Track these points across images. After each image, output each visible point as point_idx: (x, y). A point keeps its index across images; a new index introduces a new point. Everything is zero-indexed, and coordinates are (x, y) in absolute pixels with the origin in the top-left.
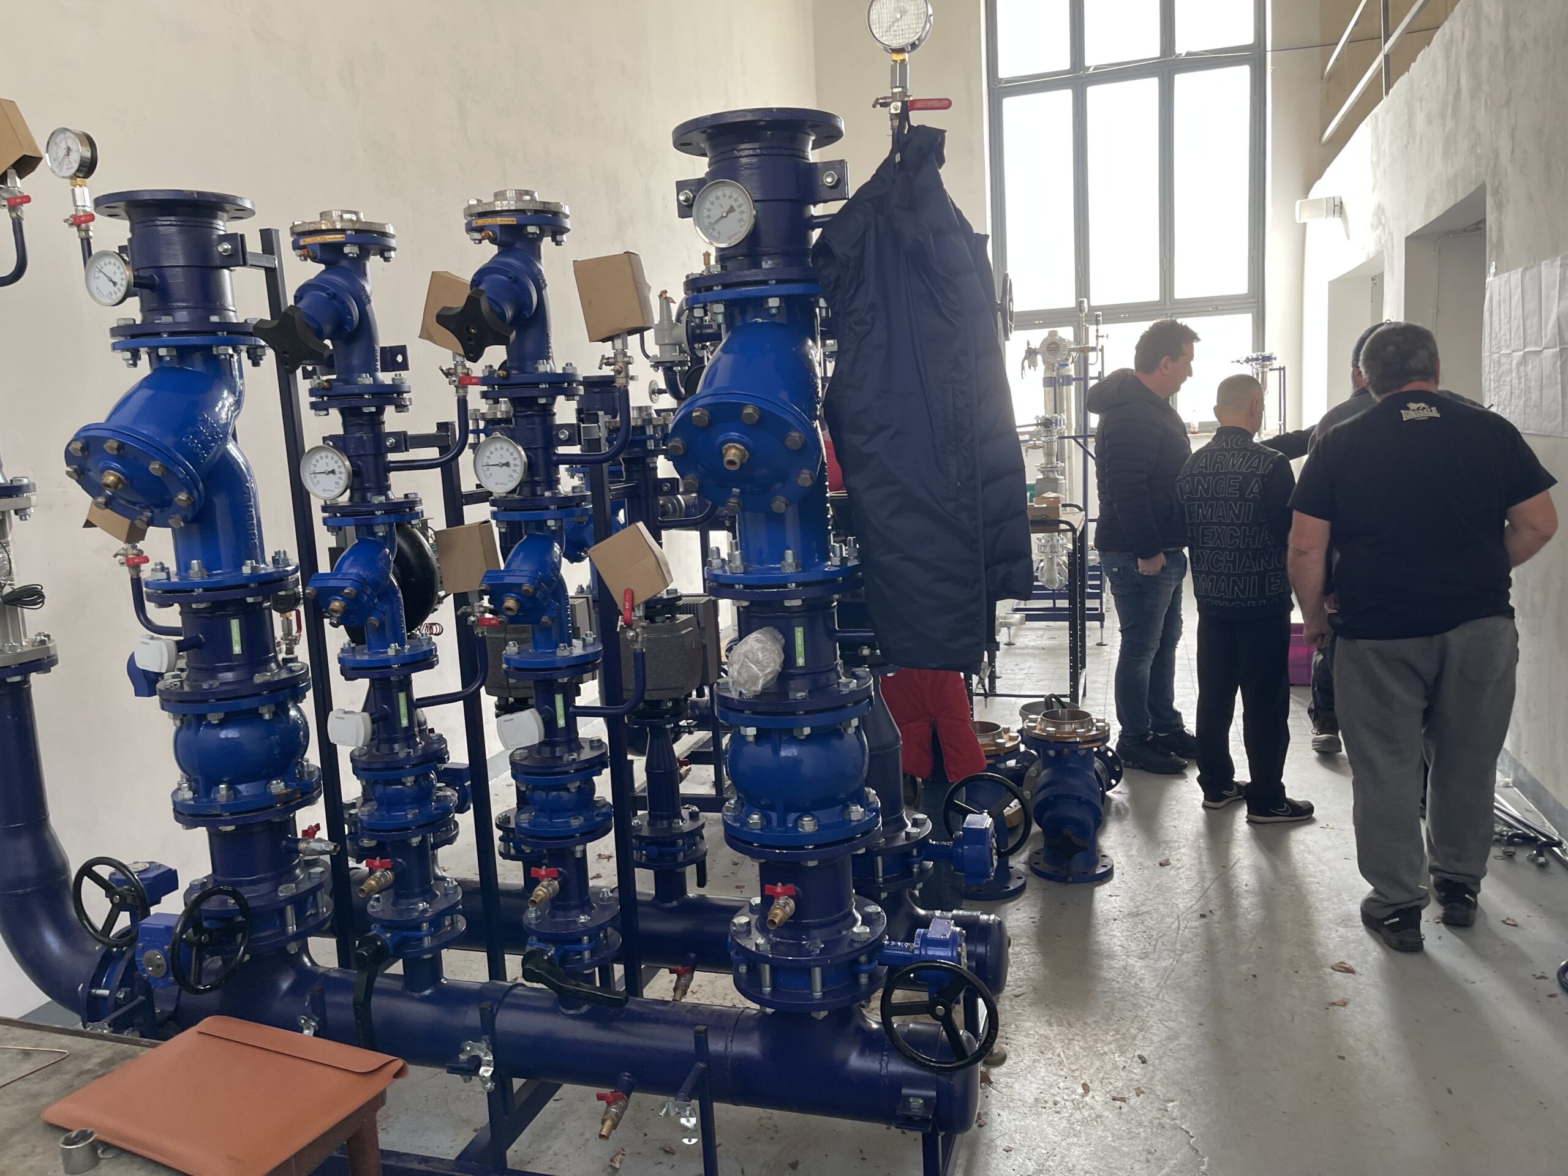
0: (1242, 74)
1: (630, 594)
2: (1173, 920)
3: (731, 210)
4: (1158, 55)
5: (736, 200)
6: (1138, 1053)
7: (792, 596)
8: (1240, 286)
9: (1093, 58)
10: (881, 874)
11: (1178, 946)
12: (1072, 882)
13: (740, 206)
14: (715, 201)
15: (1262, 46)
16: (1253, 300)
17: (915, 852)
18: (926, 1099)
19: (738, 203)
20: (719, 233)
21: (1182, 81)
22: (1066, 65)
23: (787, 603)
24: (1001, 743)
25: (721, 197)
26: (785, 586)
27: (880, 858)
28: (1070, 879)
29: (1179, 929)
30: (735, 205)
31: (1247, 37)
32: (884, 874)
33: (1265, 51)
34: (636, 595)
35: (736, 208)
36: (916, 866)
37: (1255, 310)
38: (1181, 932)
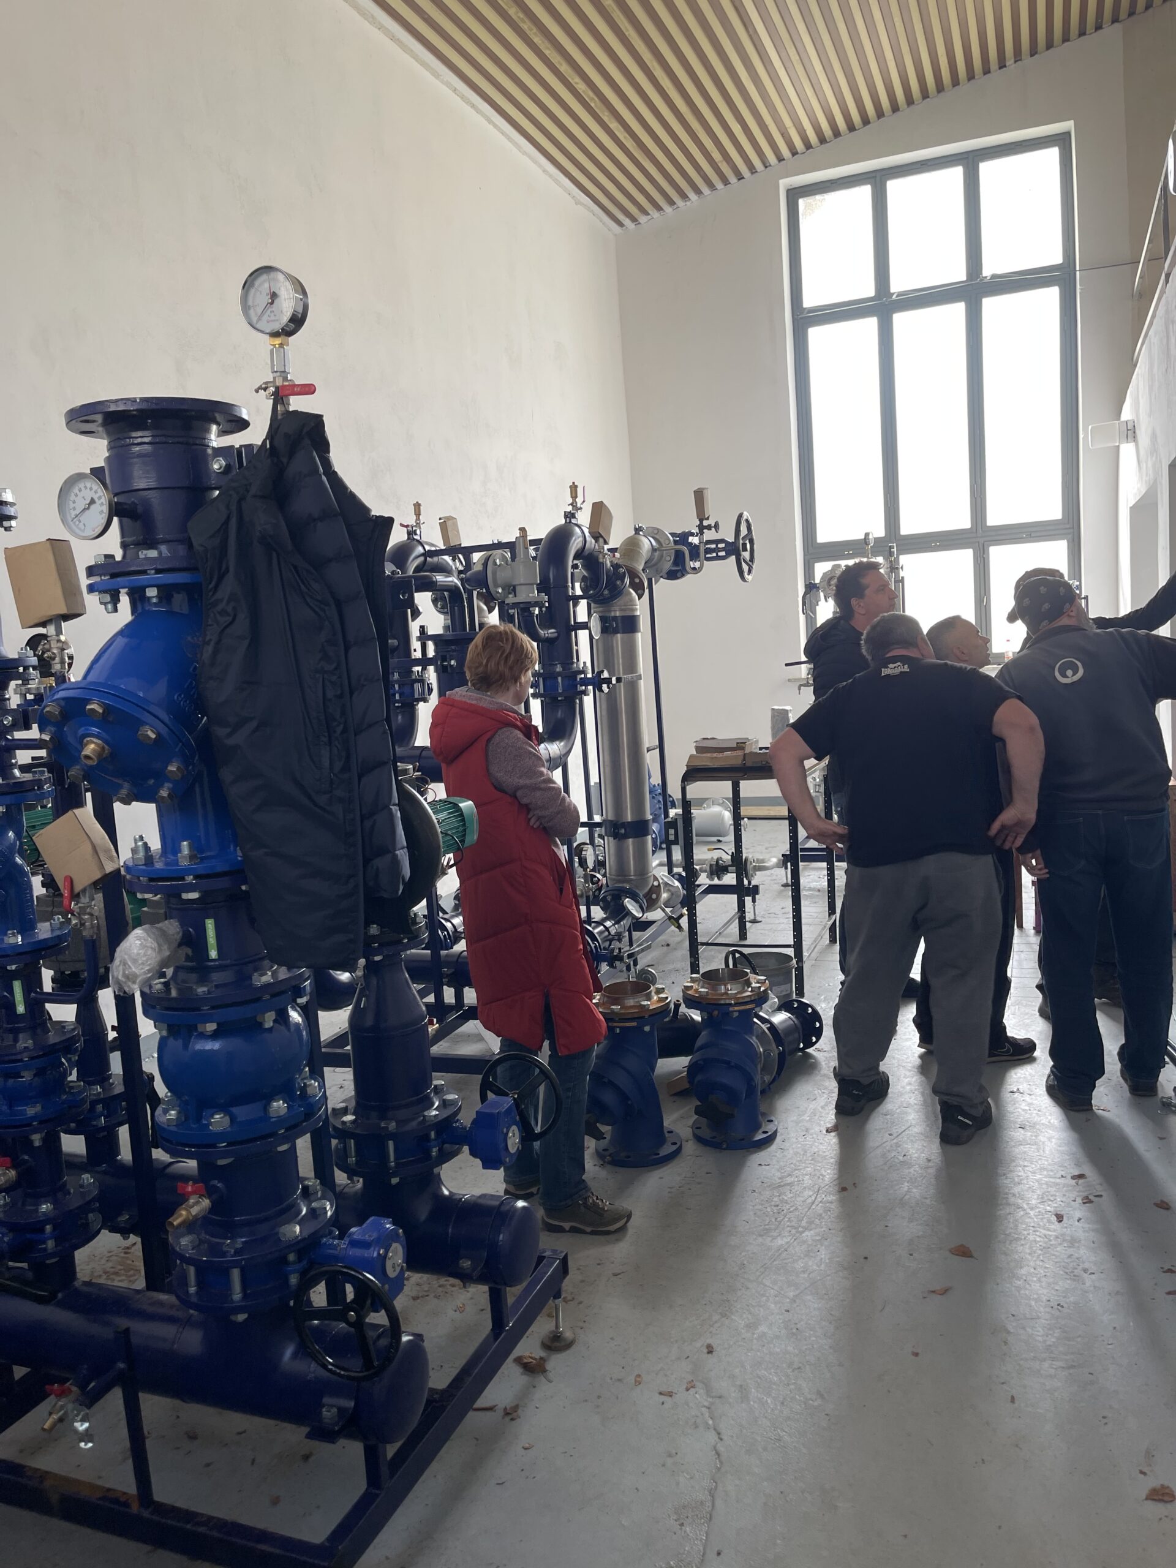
0: (1051, 295)
1: (70, 881)
2: (811, 1193)
3: (92, 502)
4: (964, 278)
5: (96, 492)
6: (709, 1341)
7: (190, 888)
8: (1054, 511)
9: (898, 284)
10: (392, 1158)
11: (804, 1223)
12: (725, 1149)
13: (100, 498)
14: (78, 493)
15: (1071, 265)
16: (1068, 526)
17: (433, 1135)
18: (341, 1410)
19: (98, 495)
20: (84, 525)
21: (990, 305)
22: (871, 293)
23: (185, 896)
24: (644, 1006)
25: (83, 489)
26: (183, 879)
27: (391, 1144)
28: (725, 1146)
29: (813, 1203)
30: (96, 498)
31: (1056, 257)
32: (396, 1159)
33: (1075, 270)
34: (75, 882)
35: (96, 500)
36: (435, 1150)
37: (1070, 536)
38: (813, 1207)
